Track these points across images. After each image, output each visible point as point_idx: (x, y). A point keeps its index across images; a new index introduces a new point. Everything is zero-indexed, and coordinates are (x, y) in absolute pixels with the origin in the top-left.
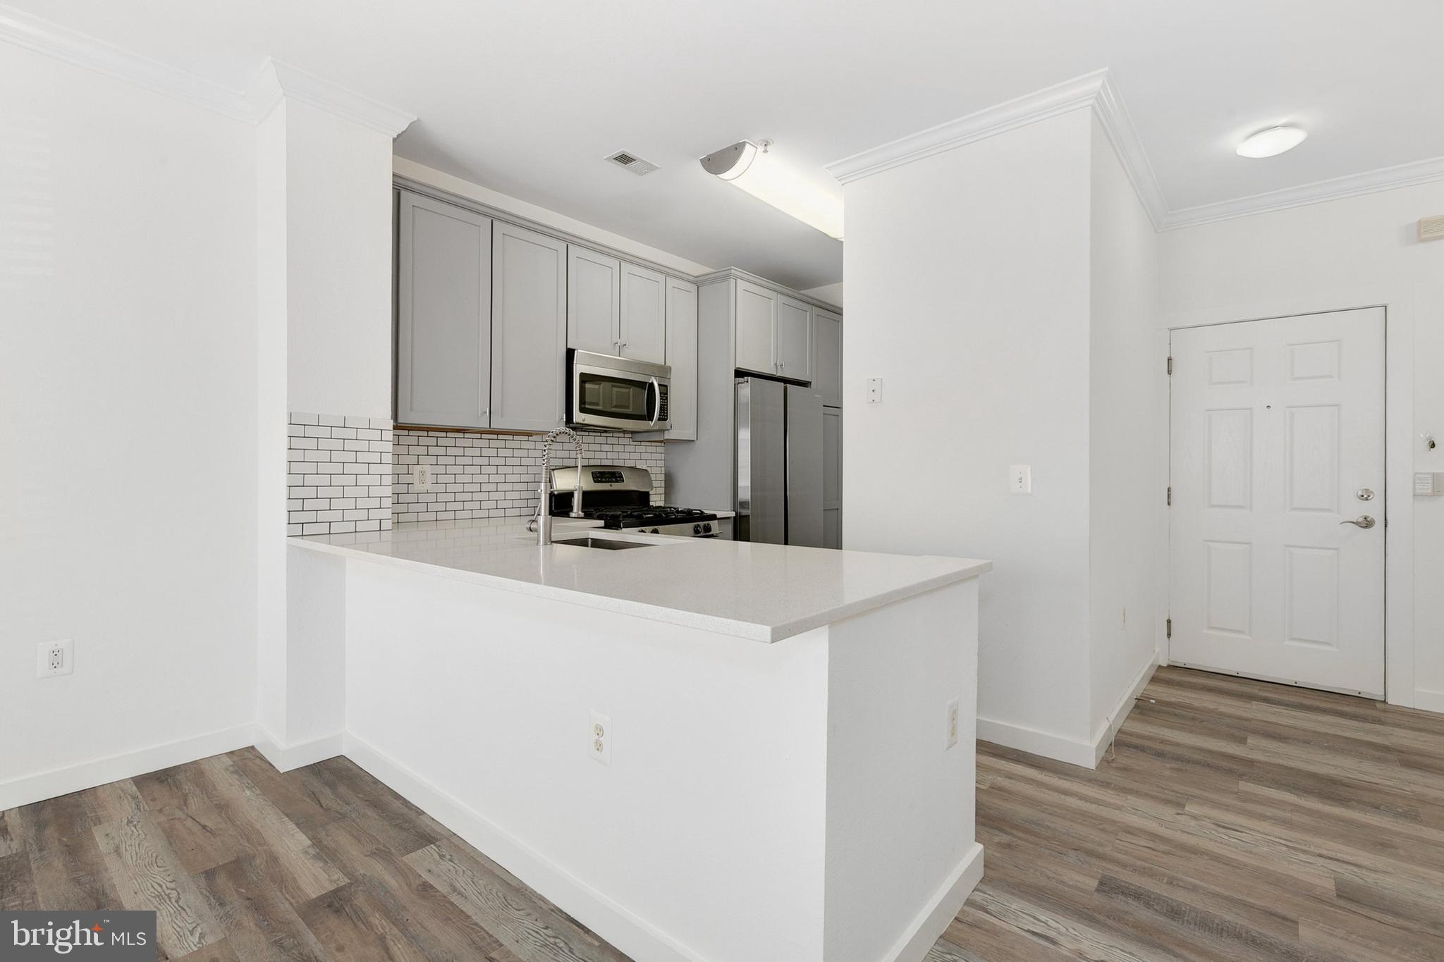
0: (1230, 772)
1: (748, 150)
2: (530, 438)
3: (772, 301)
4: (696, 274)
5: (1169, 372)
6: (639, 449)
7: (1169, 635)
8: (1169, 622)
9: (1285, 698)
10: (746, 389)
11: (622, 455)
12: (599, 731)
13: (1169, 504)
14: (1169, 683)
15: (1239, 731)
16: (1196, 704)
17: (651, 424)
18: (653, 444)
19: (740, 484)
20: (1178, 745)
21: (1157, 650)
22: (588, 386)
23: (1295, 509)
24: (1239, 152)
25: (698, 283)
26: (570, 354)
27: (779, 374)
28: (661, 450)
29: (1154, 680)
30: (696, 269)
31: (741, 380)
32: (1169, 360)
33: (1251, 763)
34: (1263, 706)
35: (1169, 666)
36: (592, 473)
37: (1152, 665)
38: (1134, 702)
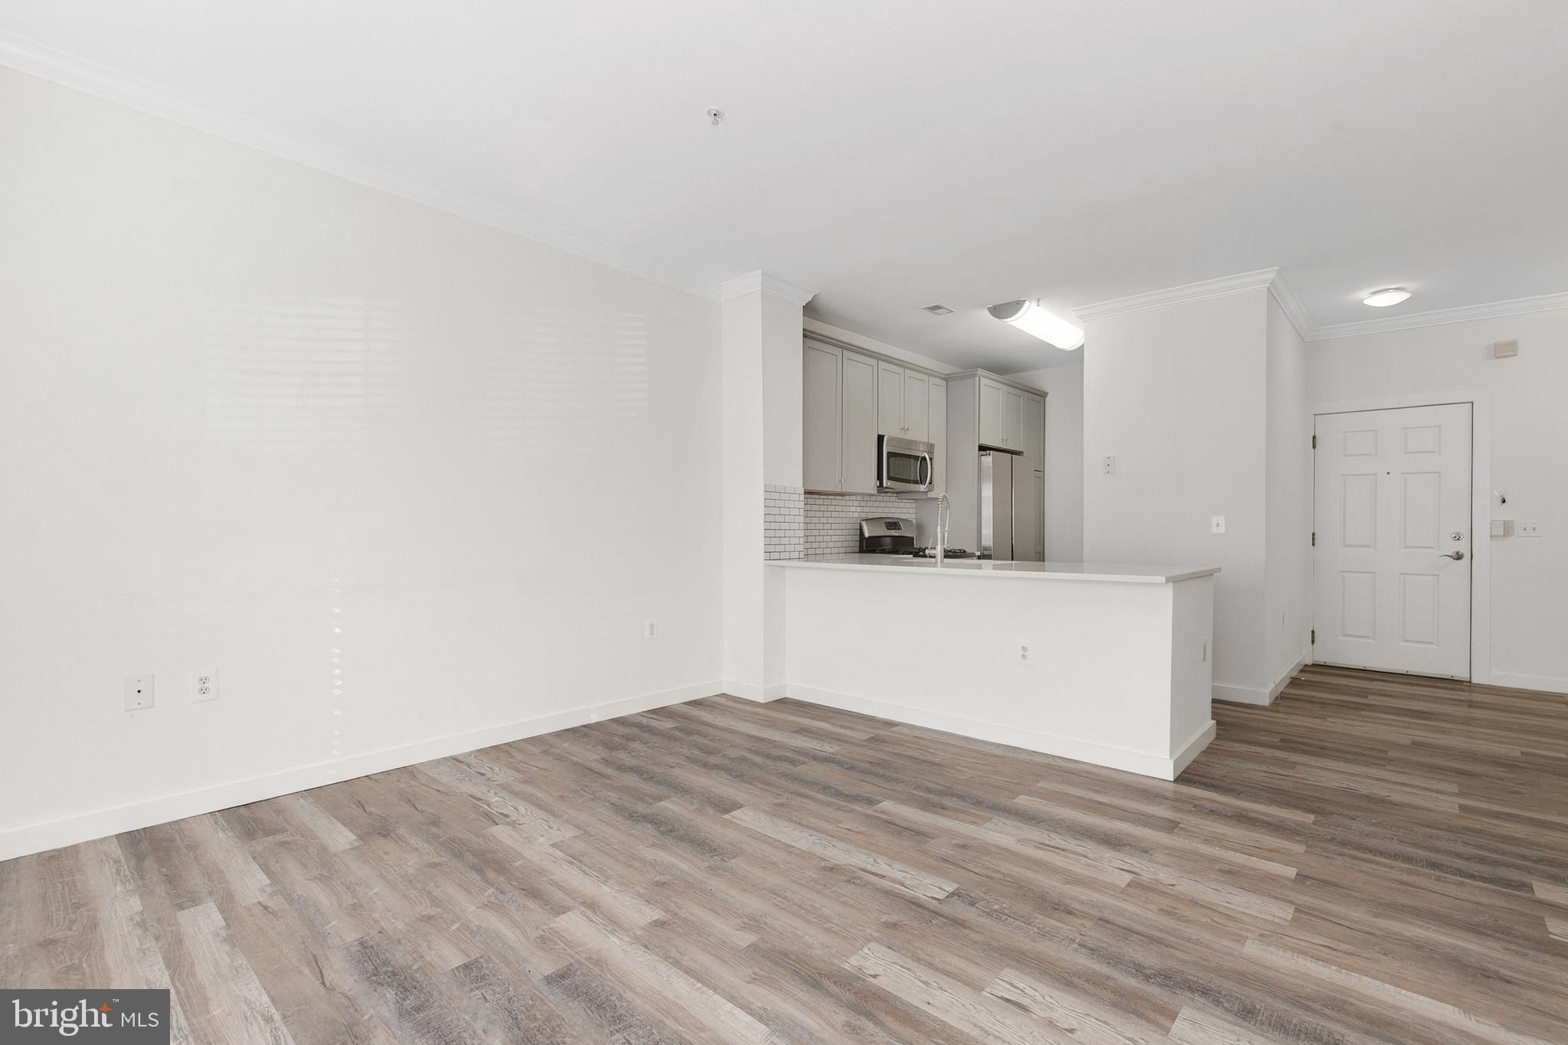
0: (1355, 708)
1: (1027, 303)
2: (844, 498)
3: (1001, 391)
4: (946, 372)
5: (1314, 447)
6: (901, 505)
7: (1313, 642)
8: (1313, 632)
9: (1398, 680)
10: (988, 460)
11: (893, 510)
12: (1024, 649)
13: (1313, 545)
14: (1313, 672)
15: (1365, 693)
16: (1335, 682)
17: (922, 488)
18: (910, 501)
19: (983, 532)
20: (1322, 698)
21: (1304, 653)
22: (891, 459)
23: (1407, 547)
24: (1365, 302)
25: (947, 379)
26: (880, 438)
27: (1004, 447)
28: (913, 505)
29: (1302, 671)
30: (946, 369)
31: (984, 453)
32: (1314, 437)
33: (1370, 705)
34: (1381, 683)
35: (1313, 665)
36: (885, 523)
37: (1298, 664)
38: (1289, 681)
